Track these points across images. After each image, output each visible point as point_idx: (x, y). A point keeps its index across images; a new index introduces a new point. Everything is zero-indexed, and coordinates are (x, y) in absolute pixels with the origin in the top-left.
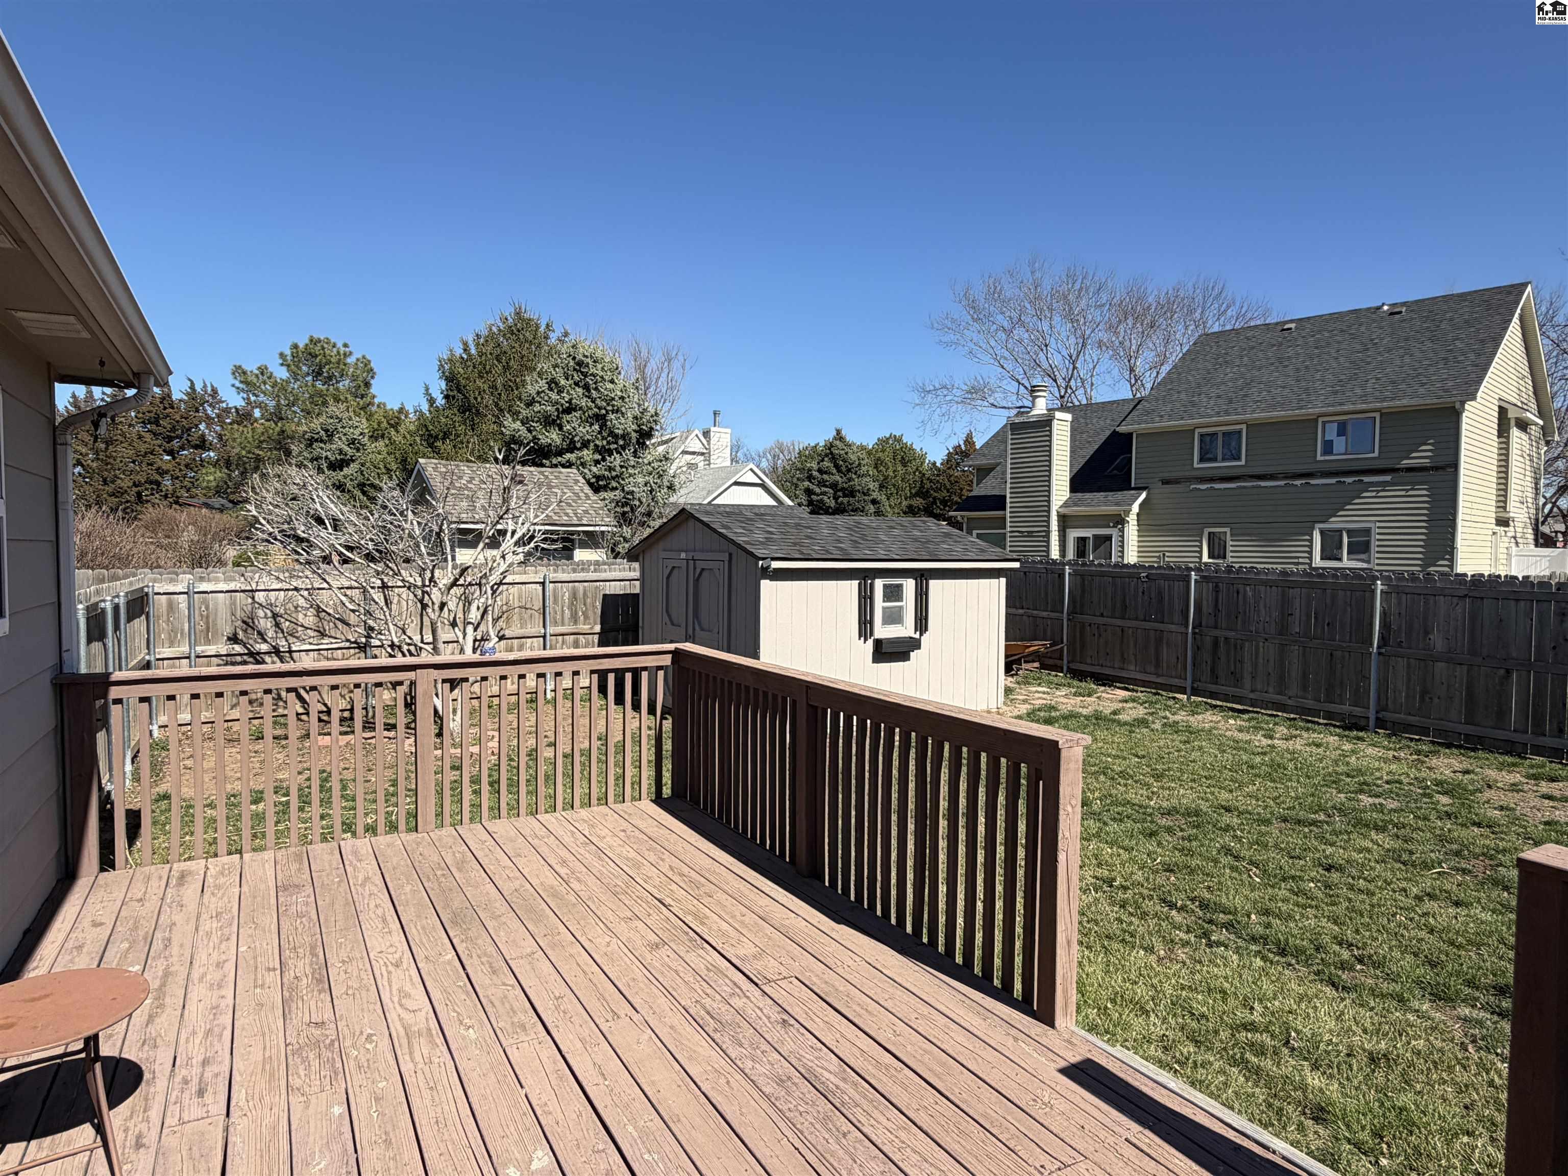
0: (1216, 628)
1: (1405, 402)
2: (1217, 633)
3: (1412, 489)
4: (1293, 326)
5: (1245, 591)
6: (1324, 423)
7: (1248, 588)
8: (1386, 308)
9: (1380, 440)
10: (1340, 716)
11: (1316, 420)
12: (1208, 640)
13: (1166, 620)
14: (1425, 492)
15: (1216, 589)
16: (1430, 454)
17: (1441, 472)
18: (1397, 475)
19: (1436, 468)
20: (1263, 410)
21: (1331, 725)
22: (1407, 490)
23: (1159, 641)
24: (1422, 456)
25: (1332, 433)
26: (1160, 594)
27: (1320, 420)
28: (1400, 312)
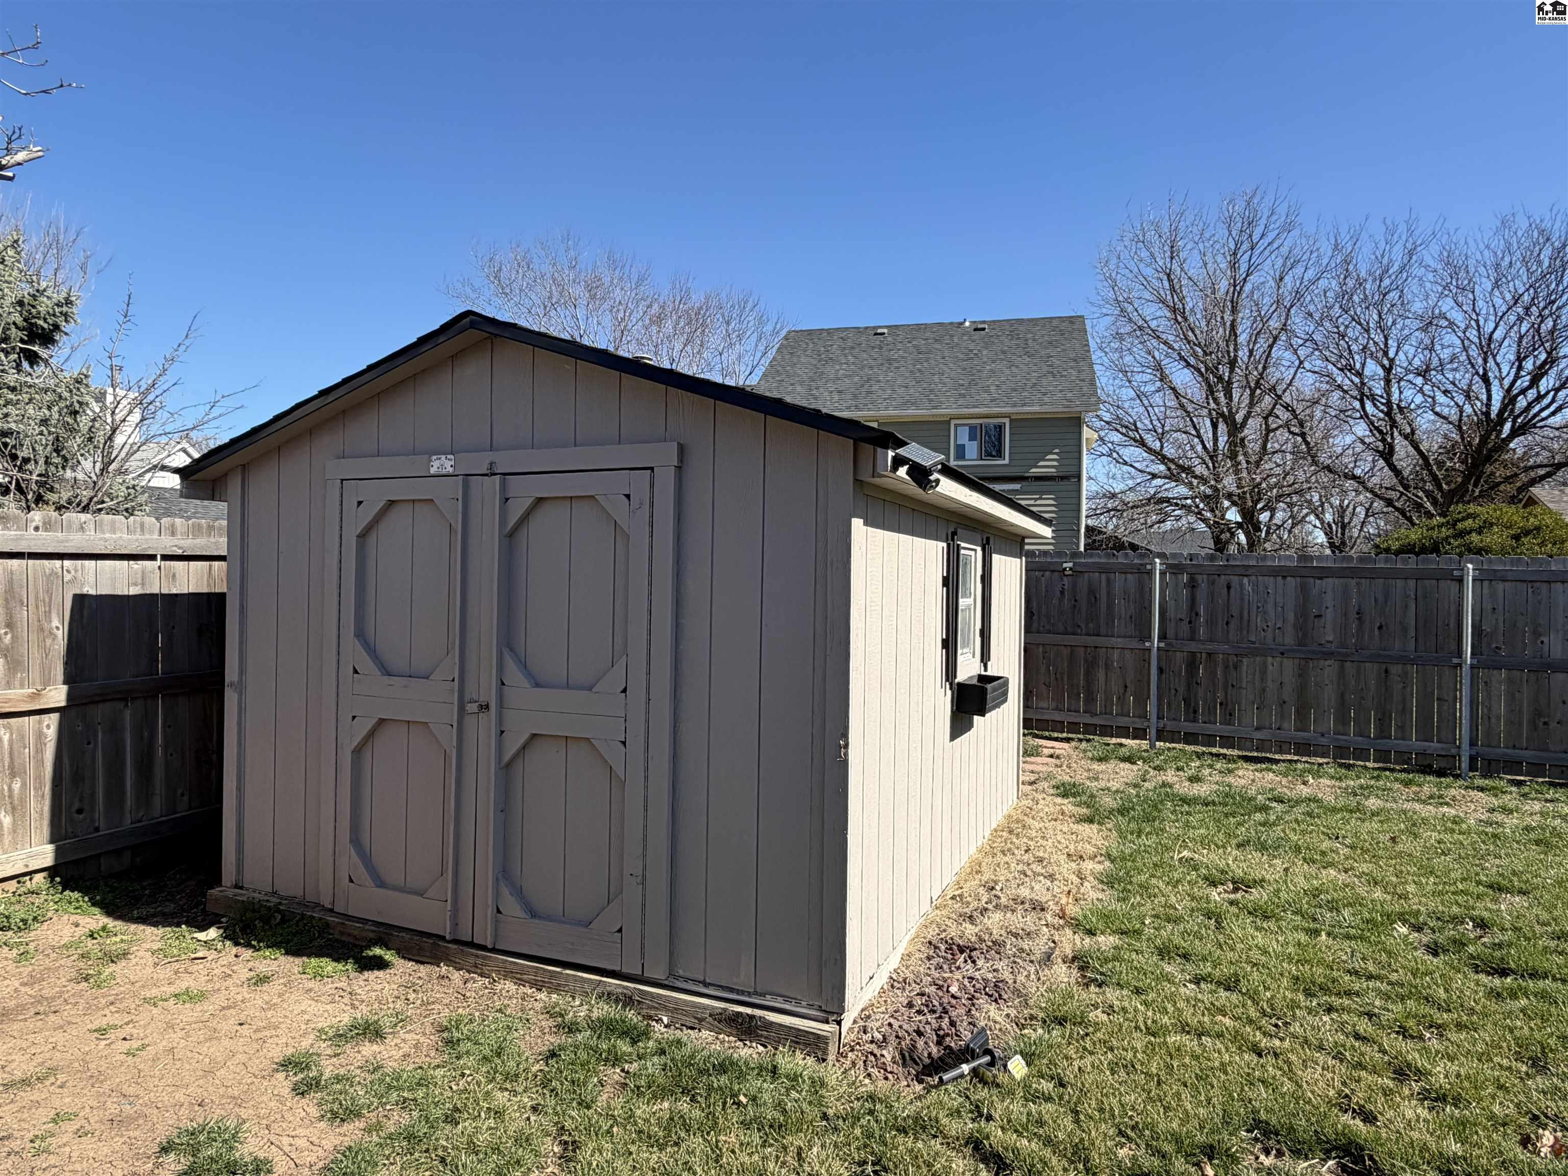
0: (1192, 639)
1: (1036, 408)
2: (1193, 647)
3: (1040, 498)
4: (885, 331)
5: (1241, 585)
6: (956, 426)
7: (1246, 580)
8: (967, 324)
9: (1010, 447)
10: (1403, 757)
11: (949, 422)
12: (1179, 658)
13: (1103, 630)
14: (1052, 502)
15: (1193, 585)
16: (1055, 463)
17: (1065, 482)
18: (1024, 483)
19: (1062, 478)
20: (896, 408)
21: (1385, 769)
22: (1036, 499)
23: (1091, 666)
24: (1048, 465)
25: (963, 439)
26: (1092, 592)
27: (953, 422)
28: (984, 329)
